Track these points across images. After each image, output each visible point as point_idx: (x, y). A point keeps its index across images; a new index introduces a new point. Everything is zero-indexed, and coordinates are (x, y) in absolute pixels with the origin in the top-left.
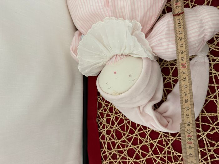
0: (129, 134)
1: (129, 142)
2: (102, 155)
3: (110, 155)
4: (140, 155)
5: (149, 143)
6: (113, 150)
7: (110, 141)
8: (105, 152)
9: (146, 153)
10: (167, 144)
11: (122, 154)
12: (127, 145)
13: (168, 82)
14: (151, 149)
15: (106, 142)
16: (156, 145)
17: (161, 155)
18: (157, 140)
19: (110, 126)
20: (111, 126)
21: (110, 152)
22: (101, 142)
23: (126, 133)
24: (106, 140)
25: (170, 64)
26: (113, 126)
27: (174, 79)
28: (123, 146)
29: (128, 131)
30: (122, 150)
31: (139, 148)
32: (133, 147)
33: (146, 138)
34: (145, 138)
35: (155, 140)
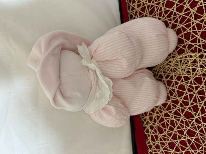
1: (169, 137)
2: (147, 145)
3: (154, 145)
4: (180, 148)
5: (187, 139)
6: (156, 141)
7: (153, 135)
8: (149, 143)
9: (184, 147)
10: (204, 142)
11: (164, 145)
12: (168, 139)
13: (201, 89)
14: (189, 145)
15: (150, 135)
16: (194, 141)
17: (198, 151)
18: (194, 138)
19: (152, 122)
20: (154, 123)
21: (153, 142)
22: (146, 135)
23: (166, 129)
24: (150, 133)
25: (202, 74)
26: (155, 123)
28: (165, 140)
29: (168, 128)
30: (164, 143)
31: (179, 142)
32: (173, 141)
33: (184, 135)
34: (183, 135)
35: (192, 138)
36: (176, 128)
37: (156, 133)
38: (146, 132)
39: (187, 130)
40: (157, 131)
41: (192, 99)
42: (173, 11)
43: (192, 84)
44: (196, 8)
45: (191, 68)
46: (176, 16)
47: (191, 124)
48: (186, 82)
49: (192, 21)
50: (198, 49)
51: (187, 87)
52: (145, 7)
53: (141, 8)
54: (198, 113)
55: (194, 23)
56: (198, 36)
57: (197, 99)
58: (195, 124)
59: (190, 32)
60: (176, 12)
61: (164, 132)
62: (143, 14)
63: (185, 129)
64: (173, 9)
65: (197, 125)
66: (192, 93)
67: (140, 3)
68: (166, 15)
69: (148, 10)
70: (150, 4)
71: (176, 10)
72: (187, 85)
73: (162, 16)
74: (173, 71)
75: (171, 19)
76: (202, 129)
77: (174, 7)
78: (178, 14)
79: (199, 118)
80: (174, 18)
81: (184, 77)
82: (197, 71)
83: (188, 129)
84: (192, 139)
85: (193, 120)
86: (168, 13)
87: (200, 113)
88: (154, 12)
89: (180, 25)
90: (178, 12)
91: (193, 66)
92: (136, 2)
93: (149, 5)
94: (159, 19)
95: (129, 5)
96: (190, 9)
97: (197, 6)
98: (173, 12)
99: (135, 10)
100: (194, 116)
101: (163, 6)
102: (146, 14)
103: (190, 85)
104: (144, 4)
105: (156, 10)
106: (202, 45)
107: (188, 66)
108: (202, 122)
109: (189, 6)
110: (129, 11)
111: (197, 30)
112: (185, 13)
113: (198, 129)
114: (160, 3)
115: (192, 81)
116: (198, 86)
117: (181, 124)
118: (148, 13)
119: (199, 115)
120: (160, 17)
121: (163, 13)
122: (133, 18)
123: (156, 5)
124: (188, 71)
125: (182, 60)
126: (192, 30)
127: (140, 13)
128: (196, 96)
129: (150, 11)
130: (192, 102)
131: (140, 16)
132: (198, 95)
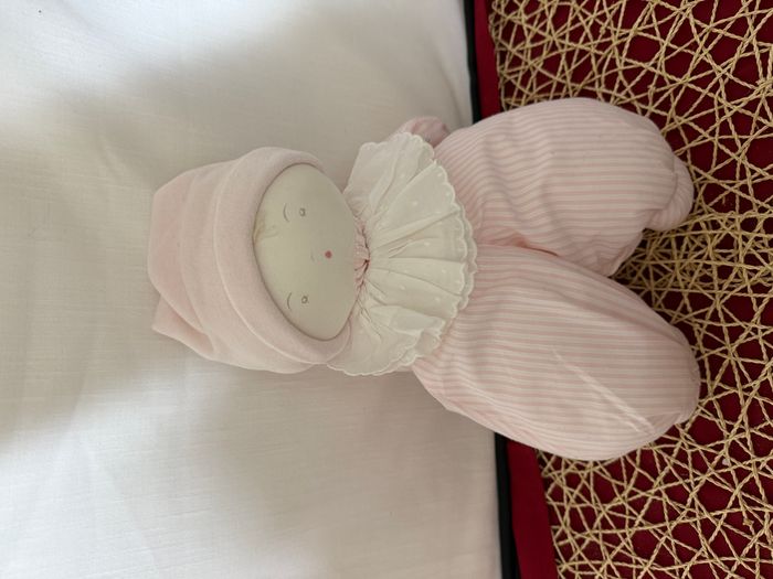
0: (634, 489)
1: (635, 512)
2: (556, 545)
3: (580, 546)
4: (673, 553)
5: (697, 519)
6: (588, 531)
7: (578, 506)
8: (563, 536)
9: (689, 548)
10: (758, 527)
11: (617, 545)
12: (630, 520)
13: (749, 339)
14: (708, 539)
15: (568, 509)
16: (722, 527)
17: (739, 561)
18: (725, 513)
21: (578, 536)
22: (552, 507)
23: (625, 484)
24: (565, 501)
25: (752, 287)
26: (584, 464)
27: (768, 332)
28: (620, 524)
29: (633, 481)
30: (616, 535)
31: (669, 531)
32: (650, 528)
33: (688, 504)
34: (685, 504)
35: (719, 513)
36: (659, 479)
37: (590, 500)
38: (551, 496)
39: (698, 486)
40: (593, 494)
41: (717, 373)
42: (653, 69)
43: (718, 320)
44: (733, 62)
45: (713, 263)
46: (663, 89)
47: (715, 462)
48: (695, 313)
49: (719, 104)
50: (737, 201)
51: (699, 331)
52: (558, 57)
53: (546, 61)
54: (739, 421)
55: (726, 111)
56: (739, 156)
57: (736, 372)
58: (729, 464)
59: (711, 144)
60: (664, 73)
61: (619, 497)
62: (548, 79)
63: (693, 484)
64: (655, 66)
65: (735, 467)
66: (717, 352)
67: (540, 43)
68: (629, 83)
69: (569, 67)
70: (575, 45)
71: (663, 67)
72: (701, 325)
73: (617, 86)
74: (652, 276)
75: (646, 97)
76: (753, 479)
77: (656, 56)
78: (672, 82)
79: (740, 439)
80: (657, 96)
81: (691, 296)
82: (737, 276)
83: (703, 481)
84: (716, 517)
85: (720, 448)
86: (638, 79)
87: (746, 424)
88: (590, 74)
89: (676, 118)
90: (670, 74)
91: (720, 257)
92: (529, 39)
93: (570, 49)
94: (607, 97)
95: (503, 49)
96: (713, 64)
97: (737, 56)
98: (654, 74)
99: (522, 67)
100: (726, 433)
101: (621, 54)
102: (560, 80)
103: (711, 323)
104: (554, 48)
105: (595, 68)
106: (754, 185)
107: (705, 256)
108: (752, 456)
109: (709, 56)
110: (503, 70)
111: (735, 135)
112: (695, 78)
113: (740, 481)
114: (611, 42)
115: (719, 309)
116: (740, 326)
117: (679, 463)
118: (569, 78)
119: (740, 431)
120: (610, 92)
121: (621, 77)
122: (515, 94)
123: (596, 51)
124: (706, 275)
125: (683, 237)
126: (717, 137)
127: (541, 78)
128: (733, 363)
129: (574, 70)
130: (717, 383)
131: (540, 88)
132: (740, 360)
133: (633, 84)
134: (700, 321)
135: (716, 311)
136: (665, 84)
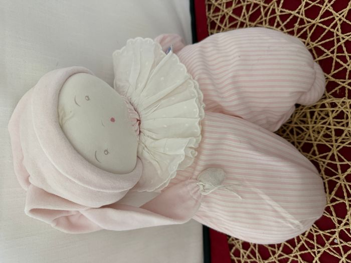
7: (249, 261)
15: (243, 261)
22: (234, 260)
23: (276, 250)
24: (241, 257)
36: (296, 248)
37: (255, 257)
38: (233, 254)
39: (320, 254)
40: (257, 254)
41: (333, 190)
42: (297, 15)
43: (335, 160)
44: (346, 11)
45: (333, 127)
46: (303, 26)
47: (330, 241)
48: (321, 155)
49: (337, 35)
50: (347, 92)
51: (322, 166)
52: (241, 8)
53: (234, 10)
54: (346, 219)
55: (341, 40)
56: (348, 65)
57: (344, 190)
58: (339, 243)
59: (331, 59)
60: (304, 17)
61: (272, 257)
62: (236, 20)
63: (316, 252)
64: (299, 13)
65: (342, 245)
66: (333, 178)
68: (283, 23)
69: (248, 13)
71: (304, 13)
72: (324, 163)
73: (275, 24)
74: (295, 133)
75: (293, 30)
77: (300, 7)
78: (309, 22)
79: (346, 229)
80: (299, 30)
81: (318, 145)
82: (346, 135)
83: (323, 251)
85: (333, 233)
86: (288, 20)
88: (260, 17)
89: (311, 43)
90: (308, 18)
91: (336, 123)
93: (249, 3)
95: (210, 3)
96: (333, 12)
97: (348, 8)
98: (298, 17)
99: (220, 13)
100: (337, 225)
101: (278, 6)
102: (243, 20)
103: (330, 161)
104: (239, 2)
105: (263, 14)
107: (328, 123)
109: (331, 7)
110: (210, 15)
111: (346, 54)
112: (322, 20)
113: (345, 253)
115: (335, 153)
116: (348, 164)
117: (309, 240)
118: (247, 19)
119: (346, 224)
121: (278, 19)
122: (216, 28)
123: (264, 4)
124: (327, 134)
125: (314, 112)
126: (335, 54)
127: (231, 19)
128: (343, 185)
129: (251, 15)
130: (333, 196)
131: (231, 25)
132: (347, 184)
133: (285, 23)
134: (324, 160)
135: (333, 155)
136: (304, 23)
